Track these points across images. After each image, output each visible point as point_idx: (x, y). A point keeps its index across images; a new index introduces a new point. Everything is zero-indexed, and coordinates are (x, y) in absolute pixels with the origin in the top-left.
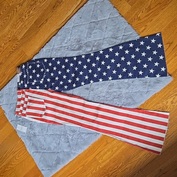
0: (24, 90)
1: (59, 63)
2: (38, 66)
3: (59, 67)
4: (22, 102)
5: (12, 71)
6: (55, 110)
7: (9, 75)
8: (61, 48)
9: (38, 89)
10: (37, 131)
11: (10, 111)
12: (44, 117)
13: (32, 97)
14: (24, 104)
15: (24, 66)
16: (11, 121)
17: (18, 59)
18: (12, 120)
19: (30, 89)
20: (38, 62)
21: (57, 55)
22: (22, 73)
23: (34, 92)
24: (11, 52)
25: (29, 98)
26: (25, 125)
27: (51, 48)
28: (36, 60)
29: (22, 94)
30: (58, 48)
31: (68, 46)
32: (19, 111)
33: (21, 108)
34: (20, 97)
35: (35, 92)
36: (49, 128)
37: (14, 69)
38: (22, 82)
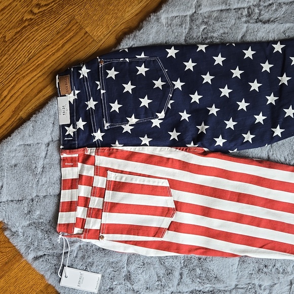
0: (90, 151)
1: (219, 60)
2: (142, 70)
3: (222, 75)
4: (83, 191)
5: (32, 87)
6: (206, 212)
7: (18, 102)
8: (224, 15)
9: (145, 145)
10: (142, 282)
11: (29, 225)
12: (170, 237)
13: (122, 172)
14: (92, 198)
15: (84, 71)
16: (36, 258)
17: (56, 48)
18: (40, 253)
19: (118, 146)
20: (143, 56)
21: (210, 35)
22: (77, 92)
23: (130, 157)
24: (26, 24)
25: (112, 176)
26: (94, 269)
27: (190, 13)
28: (135, 50)
29: (80, 164)
30: (215, 14)
31: (249, 8)
32: (73, 221)
33: (81, 212)
34: (70, 173)
35: (136, 156)
36: (185, 271)
37: (41, 79)
38: (81, 124)
